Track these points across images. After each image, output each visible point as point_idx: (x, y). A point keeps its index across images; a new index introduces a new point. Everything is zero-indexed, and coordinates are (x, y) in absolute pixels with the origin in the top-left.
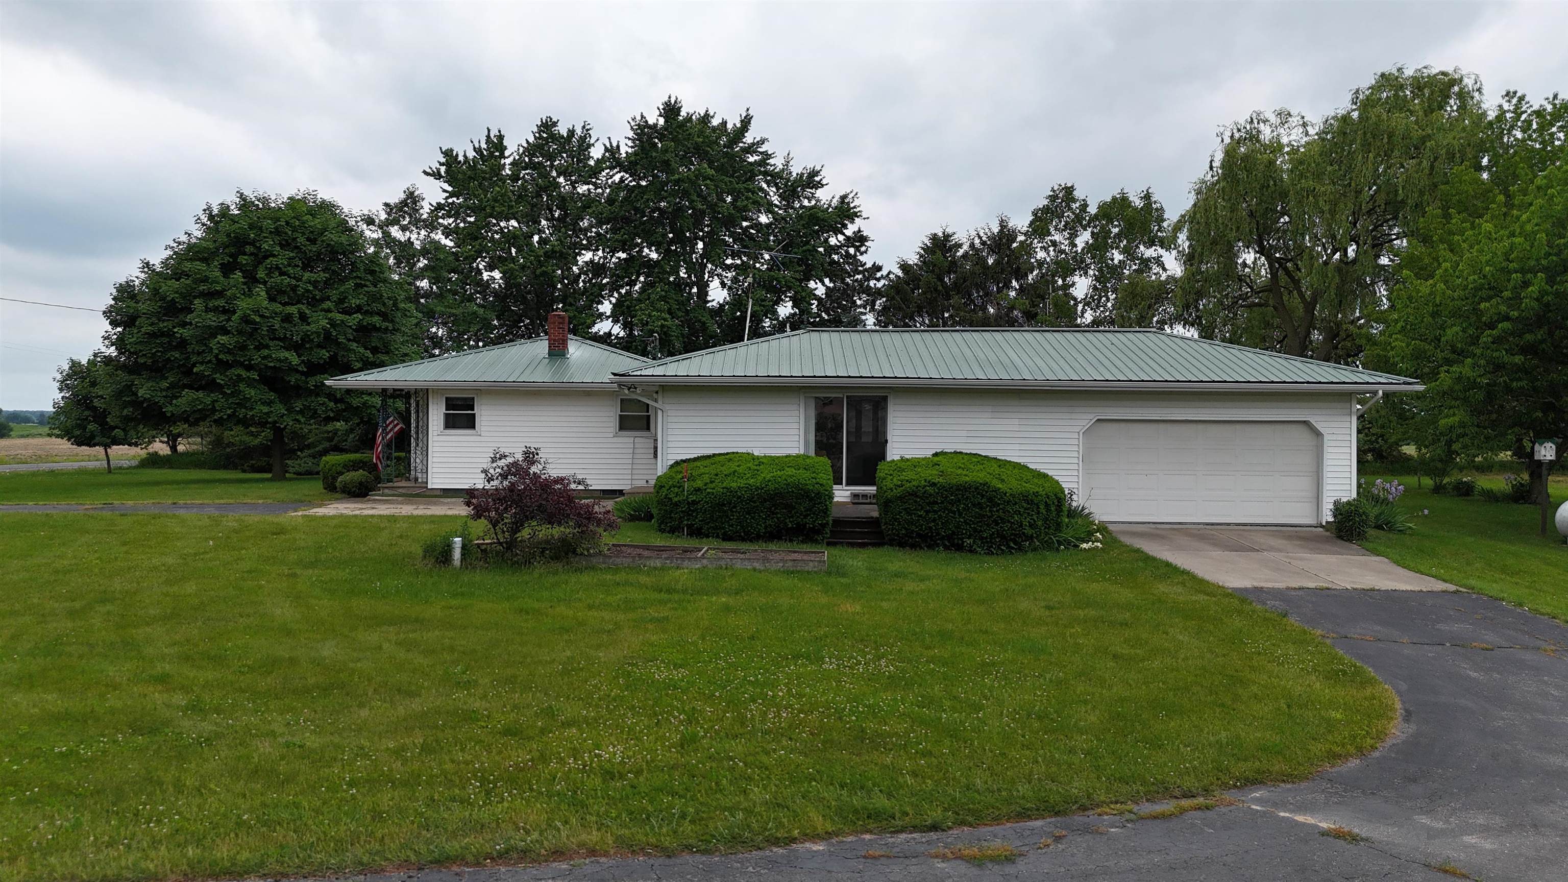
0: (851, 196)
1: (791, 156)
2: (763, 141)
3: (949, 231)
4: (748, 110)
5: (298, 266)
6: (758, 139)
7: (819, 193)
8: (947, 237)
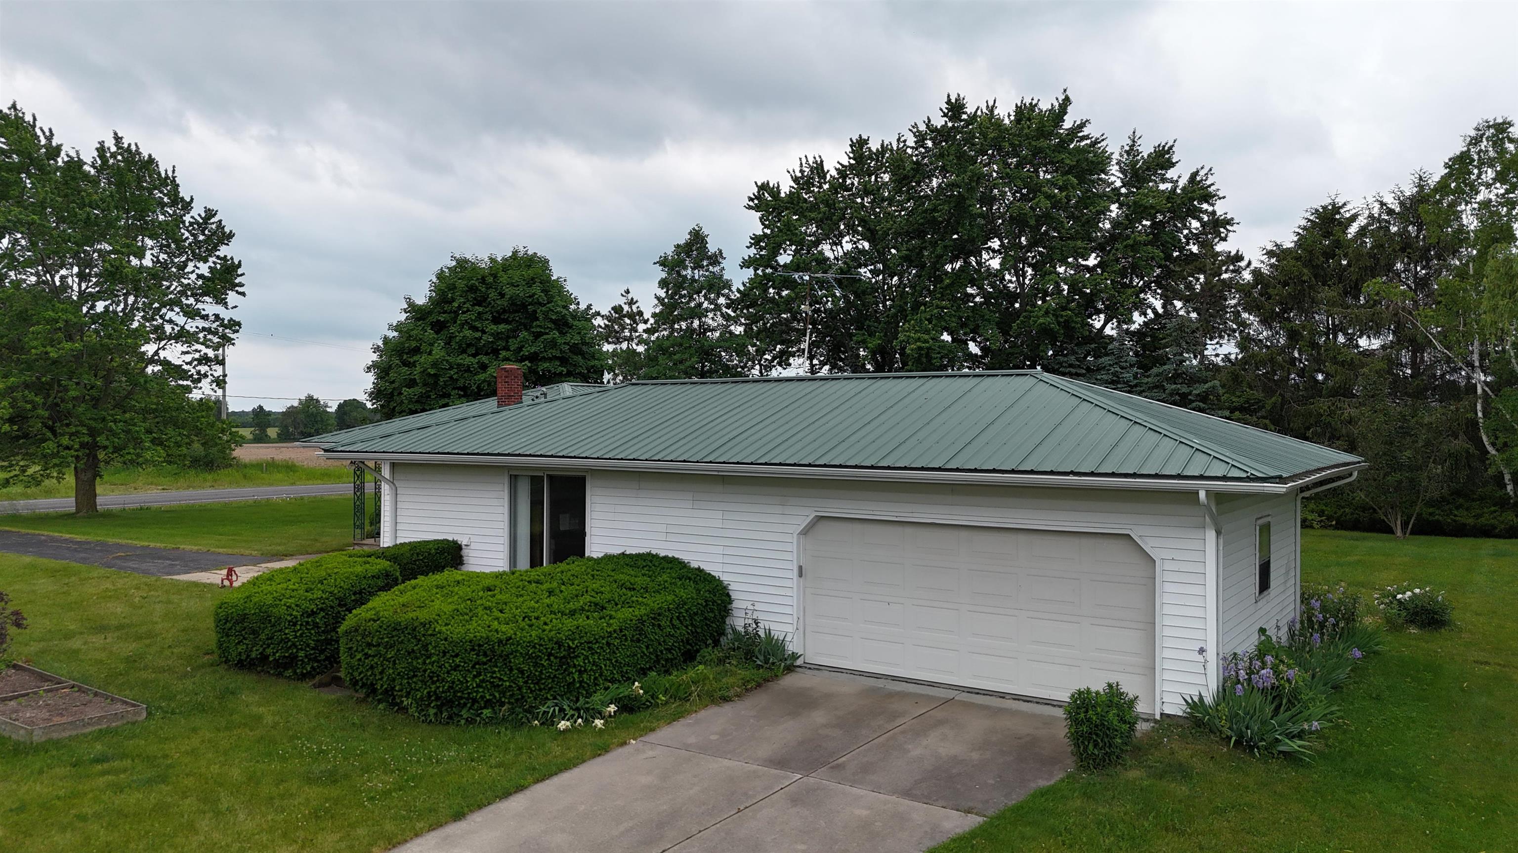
0: (1202, 173)
1: (1138, 135)
2: (1082, 125)
3: (1340, 201)
4: (1065, 91)
5: (488, 320)
6: (1078, 122)
7: (1171, 174)
8: (1336, 209)
